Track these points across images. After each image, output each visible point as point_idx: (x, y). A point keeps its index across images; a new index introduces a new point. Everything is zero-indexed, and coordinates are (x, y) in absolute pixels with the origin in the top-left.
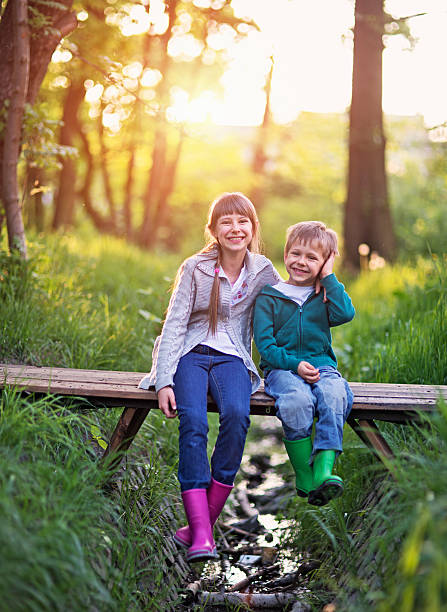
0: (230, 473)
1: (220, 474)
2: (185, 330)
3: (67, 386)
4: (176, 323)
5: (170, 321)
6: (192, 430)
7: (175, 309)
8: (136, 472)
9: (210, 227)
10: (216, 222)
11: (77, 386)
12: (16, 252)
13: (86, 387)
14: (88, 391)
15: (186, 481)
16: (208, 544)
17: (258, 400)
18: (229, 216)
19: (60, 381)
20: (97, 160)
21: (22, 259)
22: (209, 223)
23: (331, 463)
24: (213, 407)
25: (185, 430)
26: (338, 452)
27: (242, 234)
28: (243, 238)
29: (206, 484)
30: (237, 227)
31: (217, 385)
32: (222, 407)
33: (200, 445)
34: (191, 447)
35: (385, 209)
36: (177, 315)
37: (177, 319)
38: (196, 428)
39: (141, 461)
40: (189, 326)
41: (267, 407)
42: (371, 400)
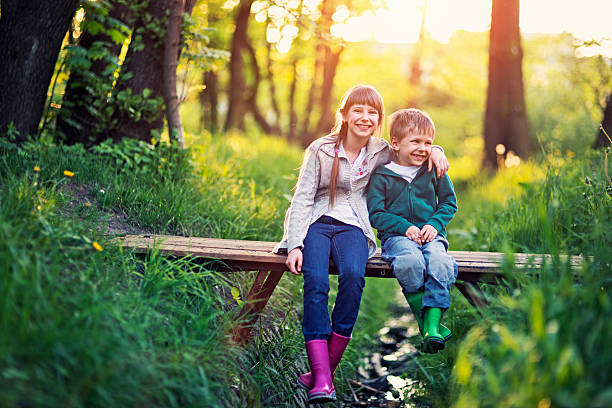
0: (348, 327)
1: (339, 327)
2: (312, 202)
3: (208, 251)
4: (303, 196)
5: (298, 195)
6: (315, 289)
7: (302, 185)
8: (274, 331)
9: (342, 111)
10: (349, 108)
11: (217, 251)
12: (174, 141)
13: (225, 252)
14: (226, 255)
15: (309, 333)
16: (327, 388)
17: (374, 264)
18: (361, 106)
19: (203, 247)
20: (263, 71)
21: (180, 148)
22: (342, 107)
23: (437, 319)
24: (333, 270)
25: (309, 288)
26: (443, 310)
27: (369, 124)
28: (370, 126)
29: (327, 335)
30: (367, 116)
31: (338, 250)
32: (341, 269)
33: (322, 302)
34: (313, 303)
35: (522, 113)
36: (304, 190)
37: (304, 193)
38: (317, 287)
39: (278, 322)
40: (316, 199)
41: (382, 269)
42: (473, 265)
